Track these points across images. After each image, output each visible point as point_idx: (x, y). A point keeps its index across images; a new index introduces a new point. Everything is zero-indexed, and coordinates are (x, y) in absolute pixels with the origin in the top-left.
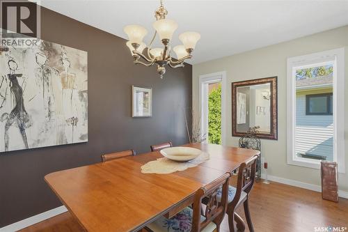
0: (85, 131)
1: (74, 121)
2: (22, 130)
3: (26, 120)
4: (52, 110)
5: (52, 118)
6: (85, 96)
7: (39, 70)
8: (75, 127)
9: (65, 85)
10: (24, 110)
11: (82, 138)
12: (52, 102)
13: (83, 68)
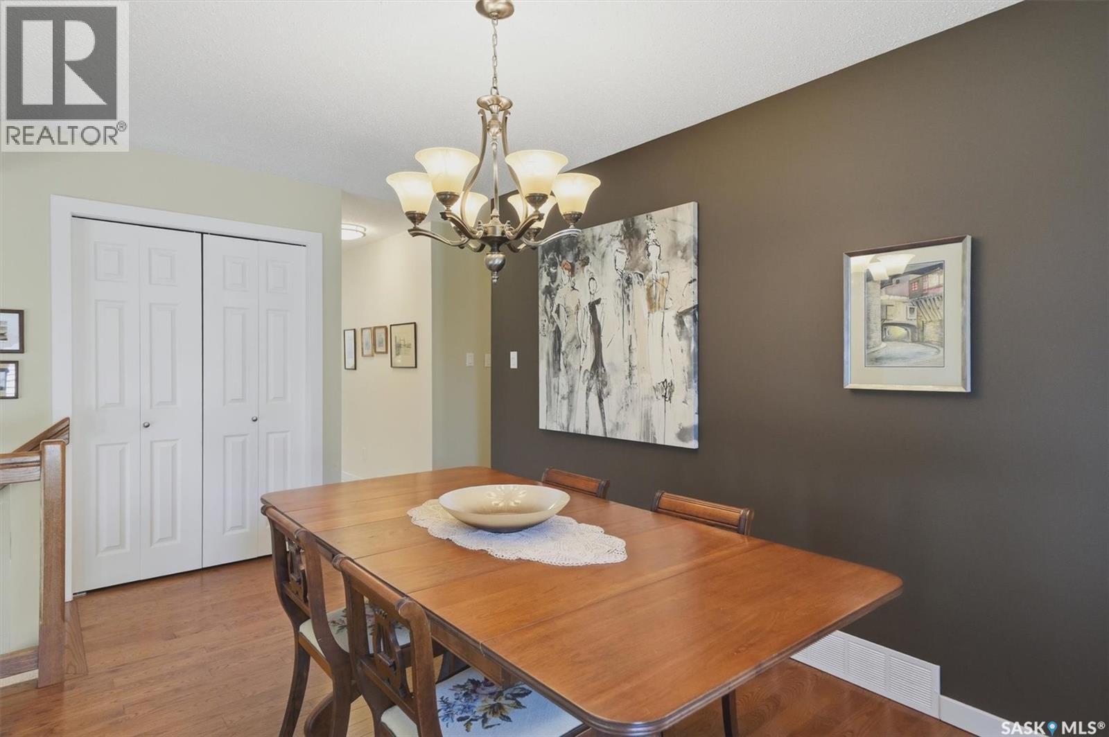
0: (690, 418)
1: (667, 390)
2: (601, 401)
3: (604, 384)
4: (634, 364)
5: (634, 381)
6: (687, 325)
7: (618, 283)
8: (668, 403)
9: (652, 303)
10: (603, 366)
11: (682, 435)
12: (634, 346)
13: (684, 251)
